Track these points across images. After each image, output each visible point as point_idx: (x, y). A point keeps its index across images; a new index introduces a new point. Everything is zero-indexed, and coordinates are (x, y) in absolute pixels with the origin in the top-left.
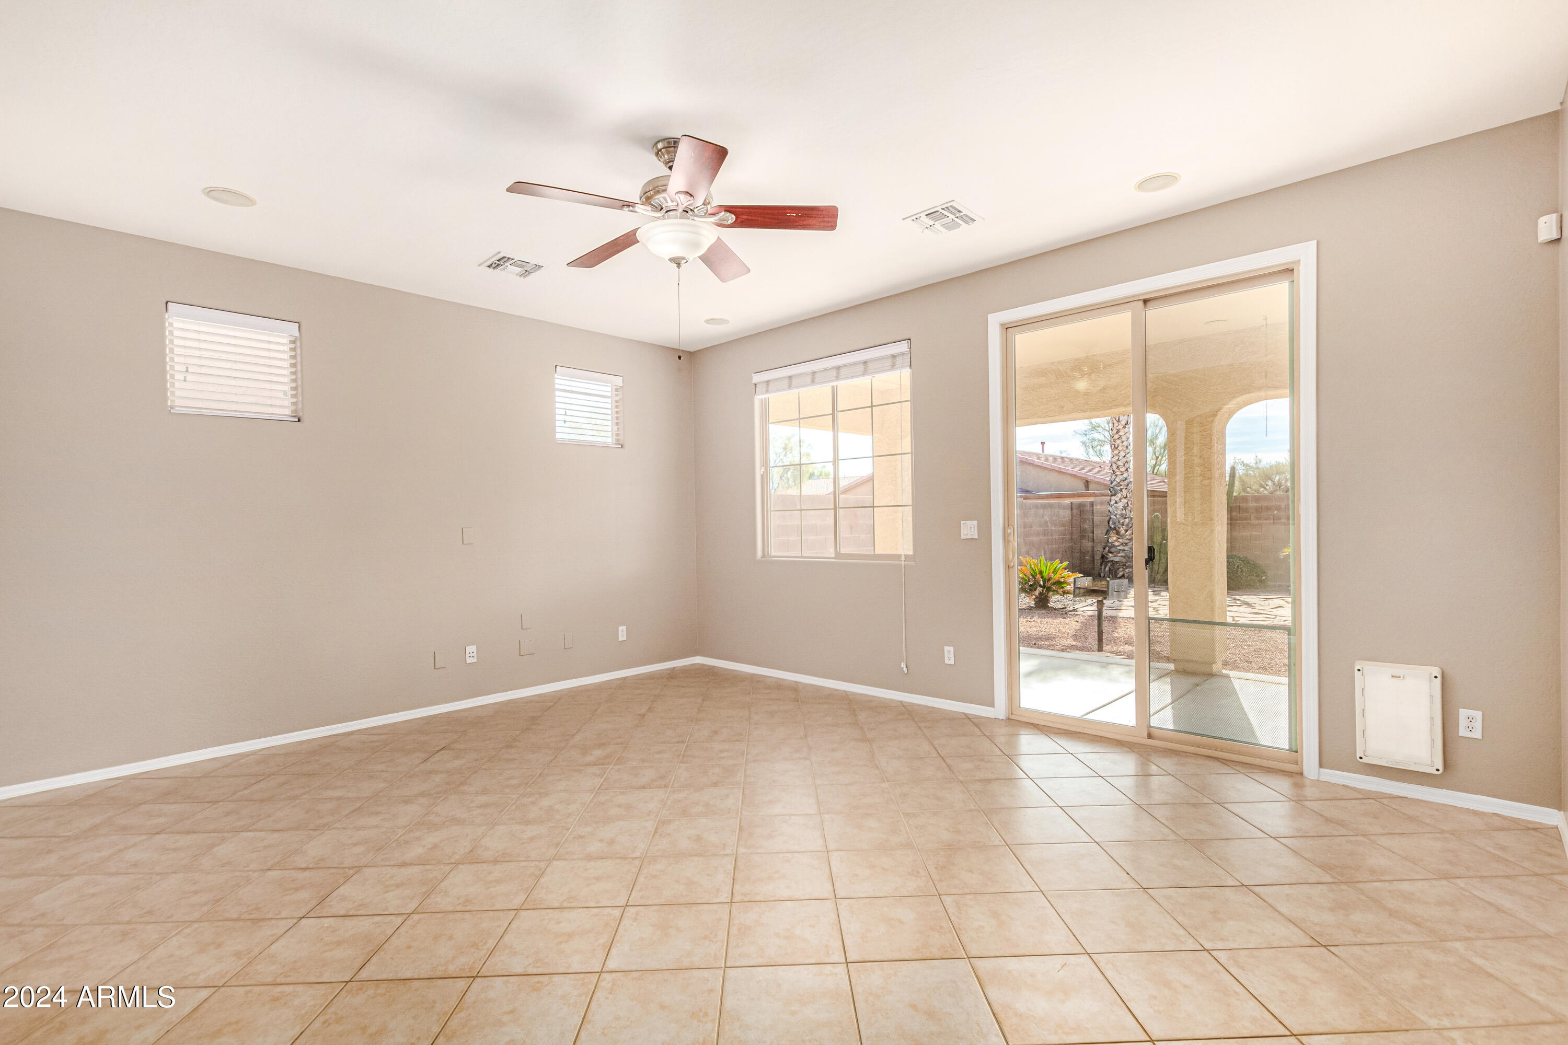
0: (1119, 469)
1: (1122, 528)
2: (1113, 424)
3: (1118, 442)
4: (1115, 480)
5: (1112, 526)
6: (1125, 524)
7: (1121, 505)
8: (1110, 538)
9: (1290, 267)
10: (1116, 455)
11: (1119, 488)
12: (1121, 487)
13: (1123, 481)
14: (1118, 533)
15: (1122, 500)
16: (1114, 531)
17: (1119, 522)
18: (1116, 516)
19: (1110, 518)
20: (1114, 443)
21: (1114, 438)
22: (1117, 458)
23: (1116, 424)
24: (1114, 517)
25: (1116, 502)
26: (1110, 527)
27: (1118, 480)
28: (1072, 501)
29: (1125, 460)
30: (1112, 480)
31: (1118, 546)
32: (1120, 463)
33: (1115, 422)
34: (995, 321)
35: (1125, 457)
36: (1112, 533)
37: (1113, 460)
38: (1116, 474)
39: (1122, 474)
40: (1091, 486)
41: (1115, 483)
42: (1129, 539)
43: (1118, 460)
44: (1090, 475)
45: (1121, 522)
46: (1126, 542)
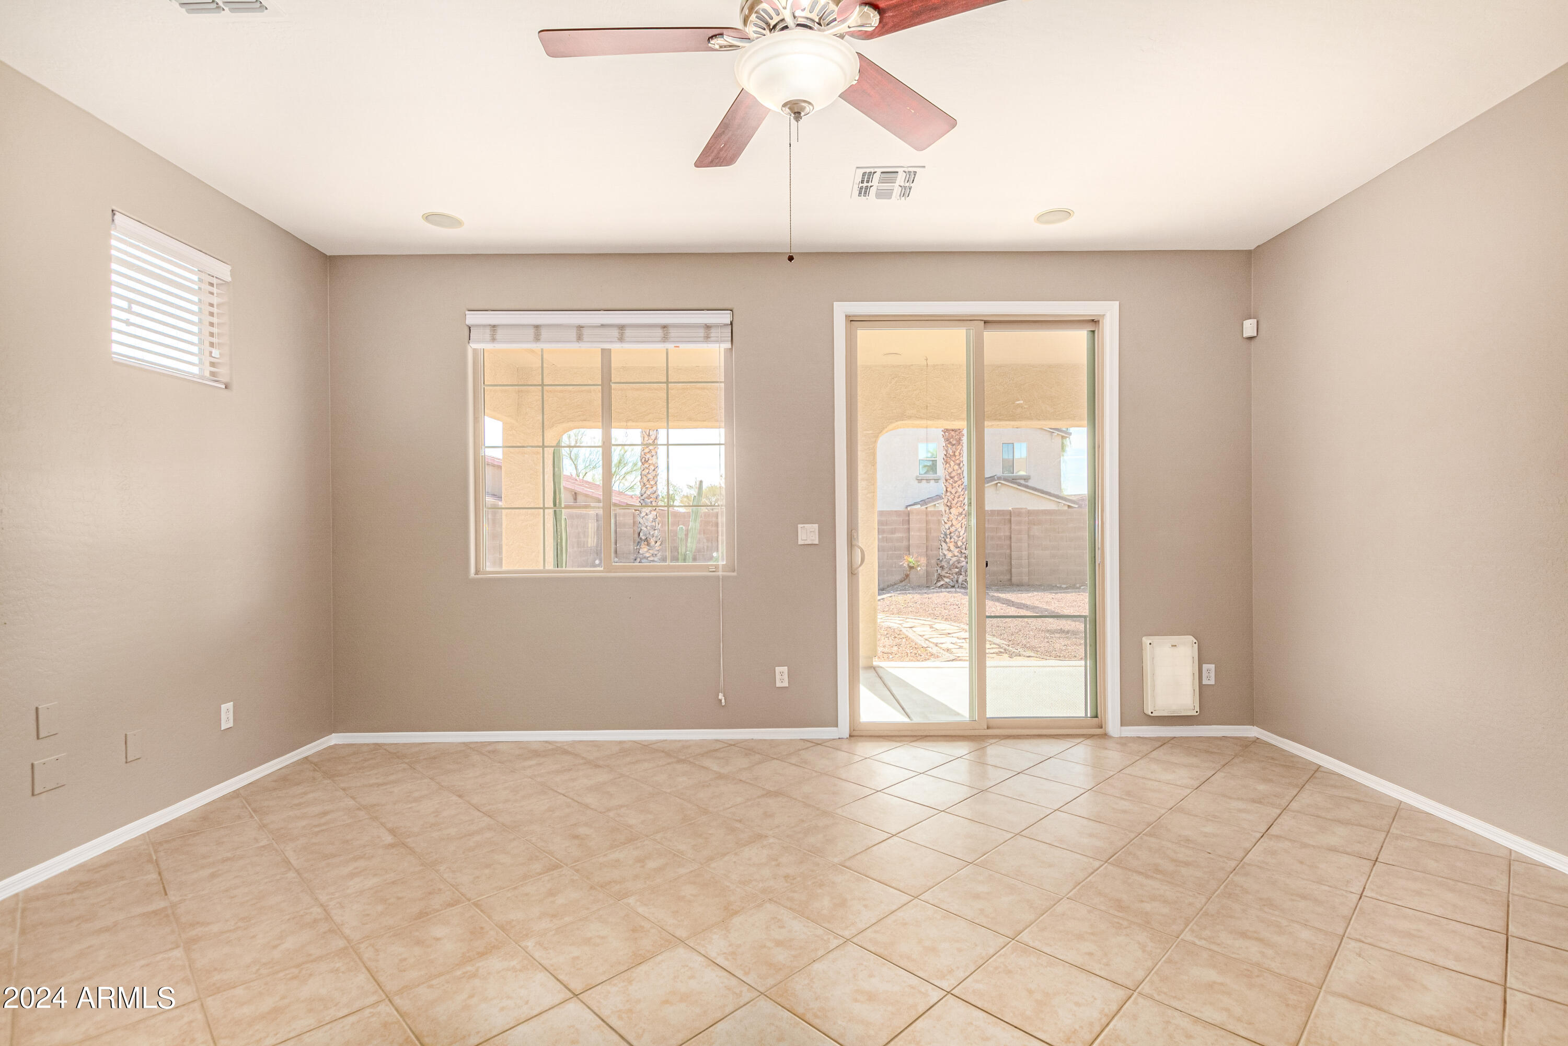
0: (649, 482)
1: (652, 540)
2: (644, 437)
3: (648, 456)
4: (645, 493)
5: (643, 538)
6: (655, 535)
7: (651, 517)
8: (641, 550)
9: (1096, 318)
10: (647, 468)
11: (649, 501)
12: (651, 500)
13: (653, 494)
14: (648, 544)
15: (652, 513)
16: (646, 543)
17: (649, 534)
18: (646, 527)
19: (641, 530)
20: (644, 456)
21: (644, 451)
22: (647, 471)
23: (646, 438)
24: (645, 529)
25: (647, 515)
26: (641, 539)
27: (648, 492)
28: (597, 512)
29: (654, 473)
30: (643, 492)
31: (649, 557)
32: (650, 476)
33: (646, 436)
34: (841, 310)
35: (654, 470)
36: (643, 545)
37: (643, 472)
38: (647, 486)
39: (652, 487)
40: (579, 498)
41: (645, 496)
42: (658, 550)
43: (648, 473)
44: (578, 489)
45: (652, 533)
46: (656, 553)
